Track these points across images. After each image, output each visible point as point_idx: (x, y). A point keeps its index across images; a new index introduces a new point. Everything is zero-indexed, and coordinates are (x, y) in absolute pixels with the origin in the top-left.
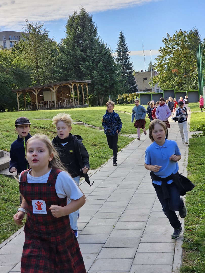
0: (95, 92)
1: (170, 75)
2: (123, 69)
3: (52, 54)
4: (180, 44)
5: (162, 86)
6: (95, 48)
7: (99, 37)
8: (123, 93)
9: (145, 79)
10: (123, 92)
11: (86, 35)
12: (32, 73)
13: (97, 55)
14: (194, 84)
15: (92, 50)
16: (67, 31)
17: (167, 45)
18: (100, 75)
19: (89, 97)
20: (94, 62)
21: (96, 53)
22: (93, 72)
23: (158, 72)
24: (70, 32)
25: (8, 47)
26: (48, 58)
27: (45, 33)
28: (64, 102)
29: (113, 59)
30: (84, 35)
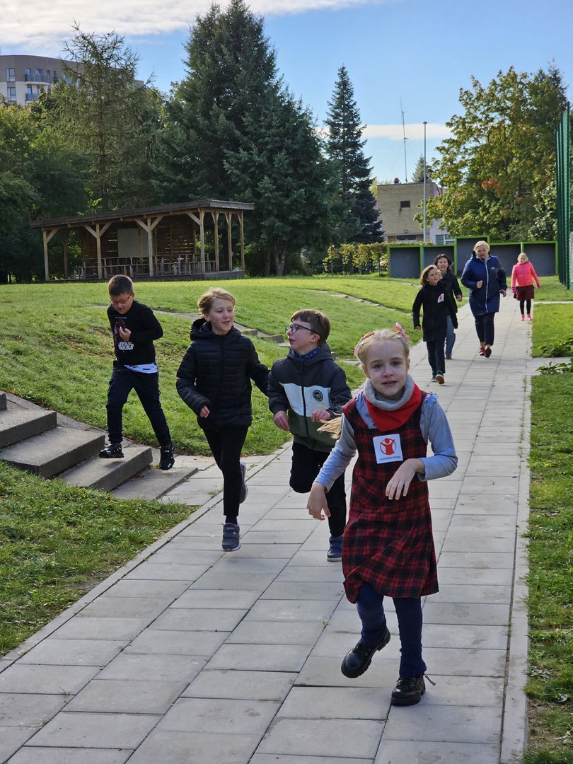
0: (262, 236)
1: (475, 196)
2: (345, 176)
3: (146, 125)
4: (509, 108)
5: (453, 225)
6: (267, 112)
7: (280, 80)
8: (343, 243)
9: (406, 204)
10: (342, 238)
11: (244, 72)
12: (87, 176)
13: (273, 131)
14: (542, 224)
15: (260, 115)
16: (190, 59)
17: (472, 111)
18: (277, 190)
19: (246, 251)
20: (265, 152)
21: (270, 126)
22: (259, 180)
23: (443, 185)
24: (198, 62)
25: (20, 100)
26: (133, 137)
27: (128, 63)
28: (177, 261)
29: (319, 143)
30: (239, 73)
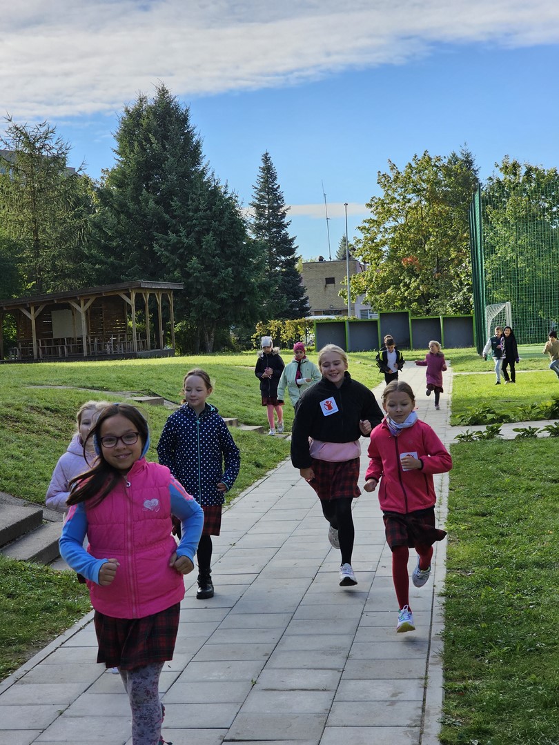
0: (192, 315)
1: (396, 272)
2: (271, 255)
3: (78, 210)
4: (424, 190)
5: (376, 300)
6: (195, 196)
7: (207, 166)
8: (271, 319)
9: (330, 281)
10: (269, 315)
11: (172, 159)
12: (22, 260)
13: (201, 214)
14: (460, 298)
15: (187, 200)
16: (120, 148)
17: (390, 192)
18: (205, 269)
19: (177, 329)
20: (193, 234)
21: (197, 210)
22: (188, 261)
23: (365, 262)
24: (128, 150)
26: (65, 221)
27: (60, 152)
28: (110, 340)
29: (245, 225)
30: (167, 160)
